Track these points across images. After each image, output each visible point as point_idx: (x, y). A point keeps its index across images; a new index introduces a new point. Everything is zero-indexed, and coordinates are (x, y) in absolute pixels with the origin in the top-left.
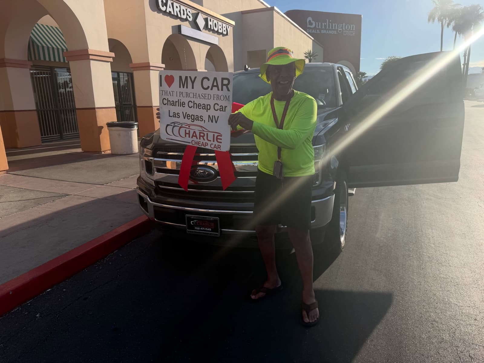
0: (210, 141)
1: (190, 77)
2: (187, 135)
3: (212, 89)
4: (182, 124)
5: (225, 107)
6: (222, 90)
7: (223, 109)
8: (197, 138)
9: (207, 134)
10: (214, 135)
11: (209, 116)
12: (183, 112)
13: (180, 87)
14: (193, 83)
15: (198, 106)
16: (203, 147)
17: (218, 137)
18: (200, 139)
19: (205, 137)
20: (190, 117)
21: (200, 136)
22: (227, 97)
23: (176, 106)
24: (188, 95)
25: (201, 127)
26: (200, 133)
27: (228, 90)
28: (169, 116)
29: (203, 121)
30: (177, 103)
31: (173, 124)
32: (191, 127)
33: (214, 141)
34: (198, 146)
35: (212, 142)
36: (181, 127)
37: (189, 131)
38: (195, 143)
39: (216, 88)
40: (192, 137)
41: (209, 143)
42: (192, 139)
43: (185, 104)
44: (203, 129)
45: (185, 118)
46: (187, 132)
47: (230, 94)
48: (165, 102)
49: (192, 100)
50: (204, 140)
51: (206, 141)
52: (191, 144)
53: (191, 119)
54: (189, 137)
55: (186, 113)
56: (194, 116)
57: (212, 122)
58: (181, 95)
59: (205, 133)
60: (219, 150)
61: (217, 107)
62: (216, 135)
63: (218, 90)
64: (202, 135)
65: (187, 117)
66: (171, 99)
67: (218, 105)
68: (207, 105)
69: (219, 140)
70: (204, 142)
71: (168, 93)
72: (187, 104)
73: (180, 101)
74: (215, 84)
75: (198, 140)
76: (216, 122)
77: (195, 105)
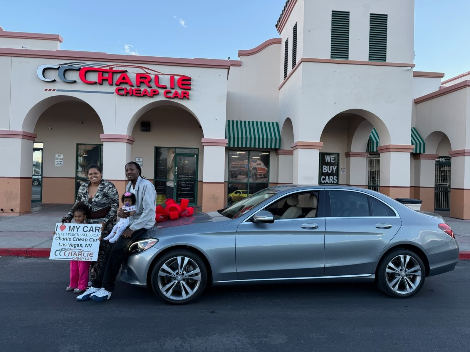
0: (86, 256)
1: (76, 226)
2: (70, 255)
3: (89, 232)
4: (67, 249)
5: (96, 240)
6: (95, 232)
7: (95, 240)
8: (77, 256)
9: (84, 253)
10: (88, 253)
11: (86, 244)
12: (69, 244)
13: (69, 231)
14: (78, 229)
15: (80, 239)
16: (80, 260)
17: (91, 254)
18: (79, 256)
19: (82, 255)
20: (73, 245)
21: (79, 254)
22: (98, 235)
23: (65, 240)
24: (73, 235)
25: (80, 250)
26: (79, 253)
27: (99, 232)
28: (59, 246)
29: (82, 247)
30: (66, 239)
31: (61, 250)
32: (73, 250)
33: (88, 256)
34: (77, 260)
35: (87, 257)
36: (66, 251)
37: (72, 253)
38: (75, 258)
39: (92, 231)
40: (73, 256)
41: (85, 257)
42: (74, 256)
43: (71, 239)
44: (82, 251)
45: (69, 246)
46: (70, 253)
47: (100, 233)
48: (57, 238)
49: (76, 237)
50: (81, 256)
51: (83, 256)
52: (72, 260)
53: (74, 247)
54: (71, 255)
55: (71, 243)
56: (76, 245)
57: (88, 247)
58: (69, 235)
59: (83, 253)
60: (91, 260)
61: (91, 240)
62: (89, 253)
63: (93, 232)
64: (80, 254)
65: (72, 245)
66: (62, 237)
67: (92, 239)
68: (85, 239)
69: (91, 256)
70: (81, 257)
71: (61, 234)
72: (72, 239)
73: (68, 238)
74: (91, 229)
75: (77, 257)
76: (90, 247)
77: (78, 239)
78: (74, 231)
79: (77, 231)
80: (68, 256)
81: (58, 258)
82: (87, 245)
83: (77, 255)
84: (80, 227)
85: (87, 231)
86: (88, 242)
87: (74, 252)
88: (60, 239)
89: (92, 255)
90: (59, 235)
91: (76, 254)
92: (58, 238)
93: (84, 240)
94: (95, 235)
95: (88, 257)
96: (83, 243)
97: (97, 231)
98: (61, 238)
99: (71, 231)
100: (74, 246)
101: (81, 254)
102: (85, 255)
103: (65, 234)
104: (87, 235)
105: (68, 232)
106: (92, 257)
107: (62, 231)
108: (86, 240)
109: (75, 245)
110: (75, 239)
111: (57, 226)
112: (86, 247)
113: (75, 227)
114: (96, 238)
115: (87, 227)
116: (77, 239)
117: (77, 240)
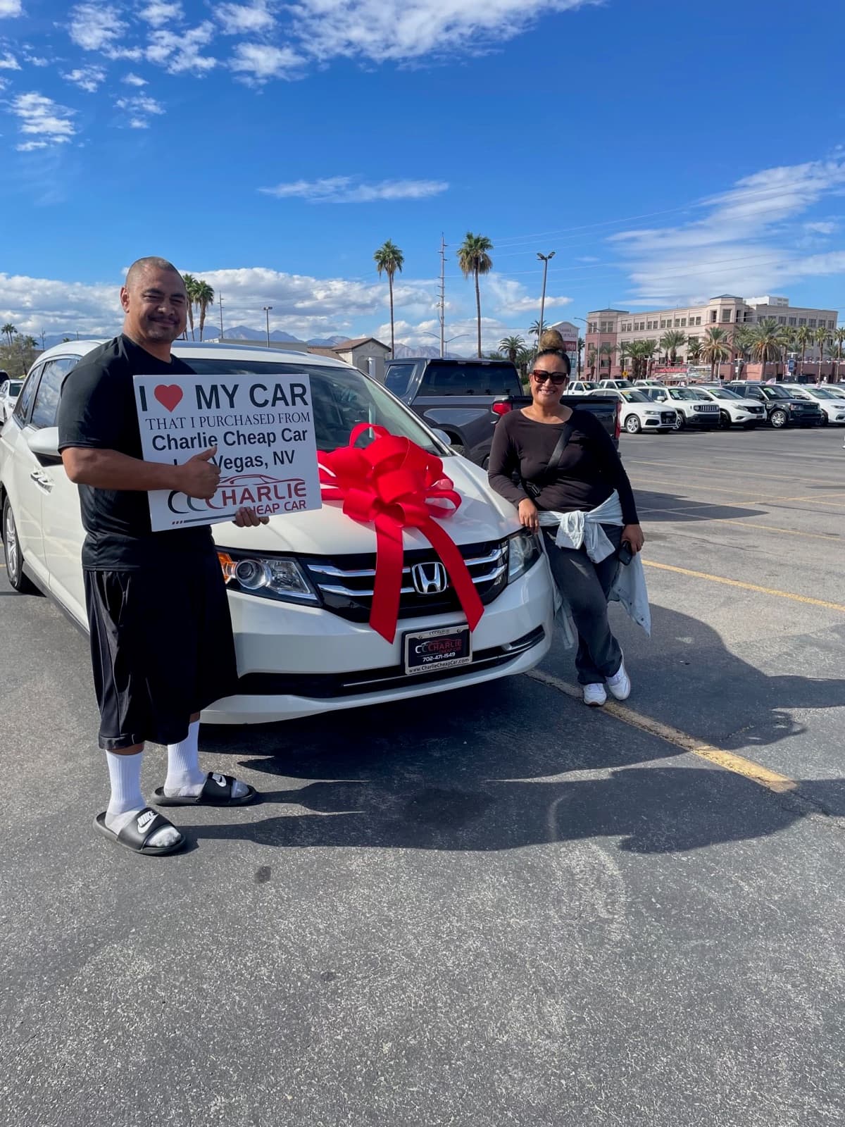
78: (218, 406)
79: (232, 406)
80: (221, 505)
81: (185, 522)
82: (279, 458)
83: (256, 497)
84: (236, 387)
85: (266, 402)
86: (279, 446)
87: (243, 488)
88: (172, 442)
89: (304, 489)
90: (162, 426)
91: (249, 494)
92: (165, 442)
93: (264, 437)
94: (296, 417)
95: (292, 500)
96: (265, 451)
97: (298, 400)
98: (174, 439)
99: (209, 406)
100: (236, 466)
101: (265, 491)
102: (280, 495)
103: (187, 423)
104: (271, 420)
105: (198, 413)
106: (305, 495)
107: (171, 411)
108: (272, 438)
109: (239, 463)
110: (230, 439)
111: (142, 389)
112: (276, 464)
113: (220, 390)
114: (300, 427)
115: (265, 389)
116: (239, 437)
117: (239, 444)
